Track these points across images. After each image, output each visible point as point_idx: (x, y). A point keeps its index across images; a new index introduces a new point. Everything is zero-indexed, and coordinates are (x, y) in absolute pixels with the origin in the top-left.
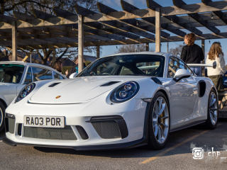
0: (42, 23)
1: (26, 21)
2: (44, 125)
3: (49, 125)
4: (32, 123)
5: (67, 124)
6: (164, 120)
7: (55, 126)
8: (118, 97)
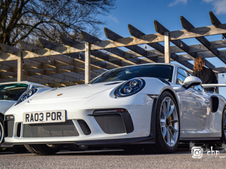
0: (49, 53)
1: (33, 51)
2: (45, 121)
3: (50, 120)
4: (32, 119)
5: (69, 118)
6: (173, 123)
7: (56, 121)
8: (122, 92)
